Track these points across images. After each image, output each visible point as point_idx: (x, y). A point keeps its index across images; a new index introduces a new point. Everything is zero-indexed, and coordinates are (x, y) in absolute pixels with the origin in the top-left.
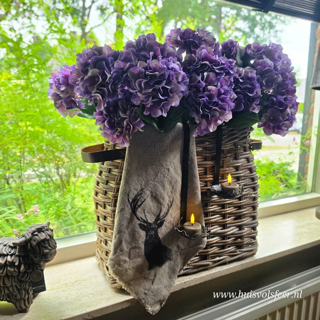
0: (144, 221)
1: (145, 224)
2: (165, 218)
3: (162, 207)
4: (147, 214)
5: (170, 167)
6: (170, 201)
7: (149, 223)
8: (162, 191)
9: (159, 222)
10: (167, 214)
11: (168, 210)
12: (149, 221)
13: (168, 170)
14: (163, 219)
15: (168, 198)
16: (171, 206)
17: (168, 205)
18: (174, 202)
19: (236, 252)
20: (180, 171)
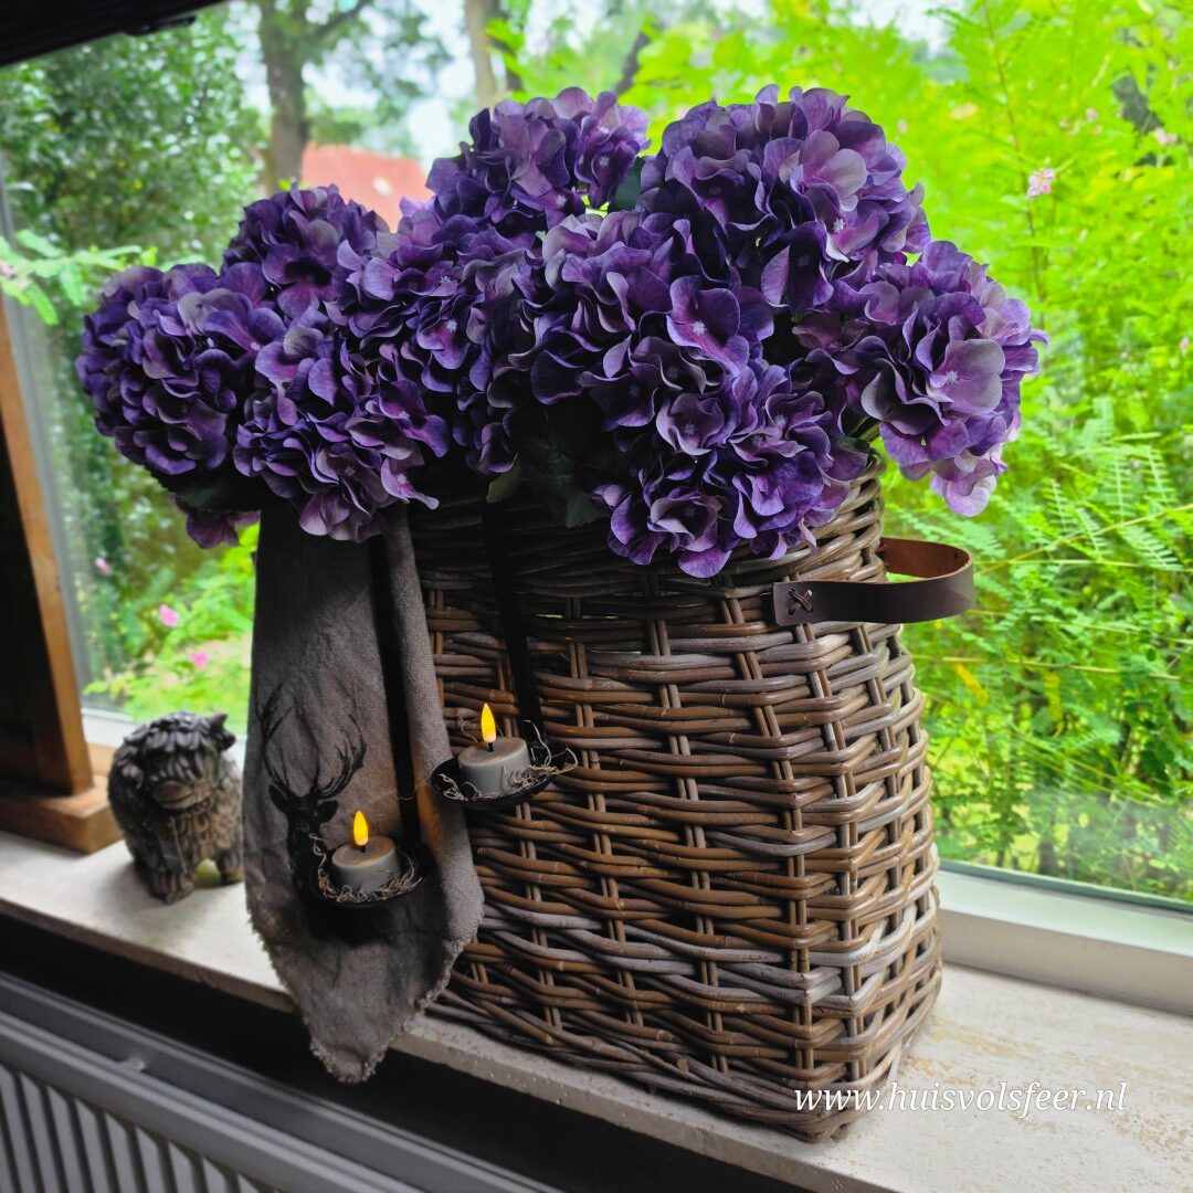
0: (280, 783)
1: (284, 795)
2: (337, 798)
3: (322, 761)
4: (289, 767)
5: (332, 632)
6: (353, 749)
7: (293, 795)
8: (316, 707)
9: (320, 802)
10: (342, 787)
11: (345, 772)
12: (294, 789)
13: (329, 642)
14: (330, 796)
15: (342, 736)
16: (359, 764)
17: (345, 759)
18: (367, 754)
19: (675, 1064)
20: (373, 652)
